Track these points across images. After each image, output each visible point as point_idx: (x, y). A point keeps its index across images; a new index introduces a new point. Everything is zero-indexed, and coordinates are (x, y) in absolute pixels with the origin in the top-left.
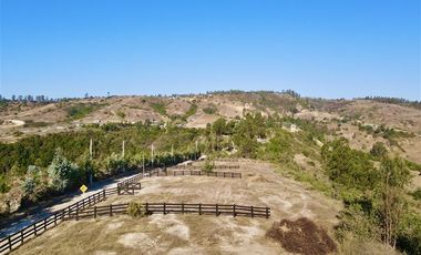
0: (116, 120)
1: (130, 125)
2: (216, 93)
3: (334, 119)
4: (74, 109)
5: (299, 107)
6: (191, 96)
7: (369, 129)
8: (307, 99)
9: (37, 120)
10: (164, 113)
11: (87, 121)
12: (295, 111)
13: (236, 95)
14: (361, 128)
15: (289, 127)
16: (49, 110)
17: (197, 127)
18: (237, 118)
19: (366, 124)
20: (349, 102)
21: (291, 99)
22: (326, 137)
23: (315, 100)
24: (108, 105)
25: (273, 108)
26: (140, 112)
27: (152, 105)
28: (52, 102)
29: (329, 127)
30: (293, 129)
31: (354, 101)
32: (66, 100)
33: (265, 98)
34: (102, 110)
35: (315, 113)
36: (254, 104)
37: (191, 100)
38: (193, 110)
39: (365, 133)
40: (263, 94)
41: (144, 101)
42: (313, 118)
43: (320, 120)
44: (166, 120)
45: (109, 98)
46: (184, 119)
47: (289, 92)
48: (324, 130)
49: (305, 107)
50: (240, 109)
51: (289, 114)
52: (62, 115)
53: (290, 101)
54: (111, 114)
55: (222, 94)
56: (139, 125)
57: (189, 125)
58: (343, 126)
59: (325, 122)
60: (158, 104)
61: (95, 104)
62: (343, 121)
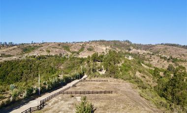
0: (45, 54)
1: (52, 56)
2: (93, 41)
3: (148, 54)
4: (26, 49)
5: (131, 48)
6: (81, 42)
7: (165, 58)
8: (135, 44)
9: (7, 54)
10: (69, 50)
11: (31, 54)
12: (130, 50)
13: (102, 42)
14: (161, 58)
15: (128, 57)
16: (14, 49)
17: (84, 57)
18: (103, 53)
19: (163, 56)
20: (154, 46)
21: (128, 44)
22: (145, 62)
23: (138, 45)
24: (42, 46)
25: (119, 48)
26: (57, 50)
27: (63, 47)
28: (16, 45)
29: (146, 57)
30: (130, 58)
31: (156, 45)
32: (23, 44)
33: (116, 44)
34: (39, 49)
35: (139, 51)
36: (111, 46)
37: (81, 44)
38: (82, 49)
39: (163, 60)
40: (115, 42)
41: (59, 45)
42: (138, 53)
43: (141, 54)
44: (69, 53)
45: (43, 43)
46: (78, 53)
47: (127, 41)
48: (144, 59)
49: (134, 48)
50: (104, 48)
51: (127, 51)
52: (20, 51)
53: (127, 45)
54: (43, 51)
55: (96, 42)
56: (56, 56)
57: (80, 56)
58: (153, 56)
59: (144, 55)
60: (66, 46)
61: (36, 46)
62: (153, 54)
